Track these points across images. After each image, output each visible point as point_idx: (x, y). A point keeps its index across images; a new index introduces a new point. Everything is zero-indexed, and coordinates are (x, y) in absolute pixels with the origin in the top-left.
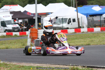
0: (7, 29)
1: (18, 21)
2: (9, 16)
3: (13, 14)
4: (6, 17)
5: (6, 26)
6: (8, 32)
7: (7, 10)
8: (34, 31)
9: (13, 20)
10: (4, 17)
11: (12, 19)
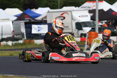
0: (84, 33)
1: (102, 23)
2: (87, 16)
3: (93, 14)
4: (83, 16)
5: (82, 29)
6: (84, 37)
7: (90, 8)
8: (93, 36)
9: (92, 21)
10: (80, 16)
11: (91, 19)
